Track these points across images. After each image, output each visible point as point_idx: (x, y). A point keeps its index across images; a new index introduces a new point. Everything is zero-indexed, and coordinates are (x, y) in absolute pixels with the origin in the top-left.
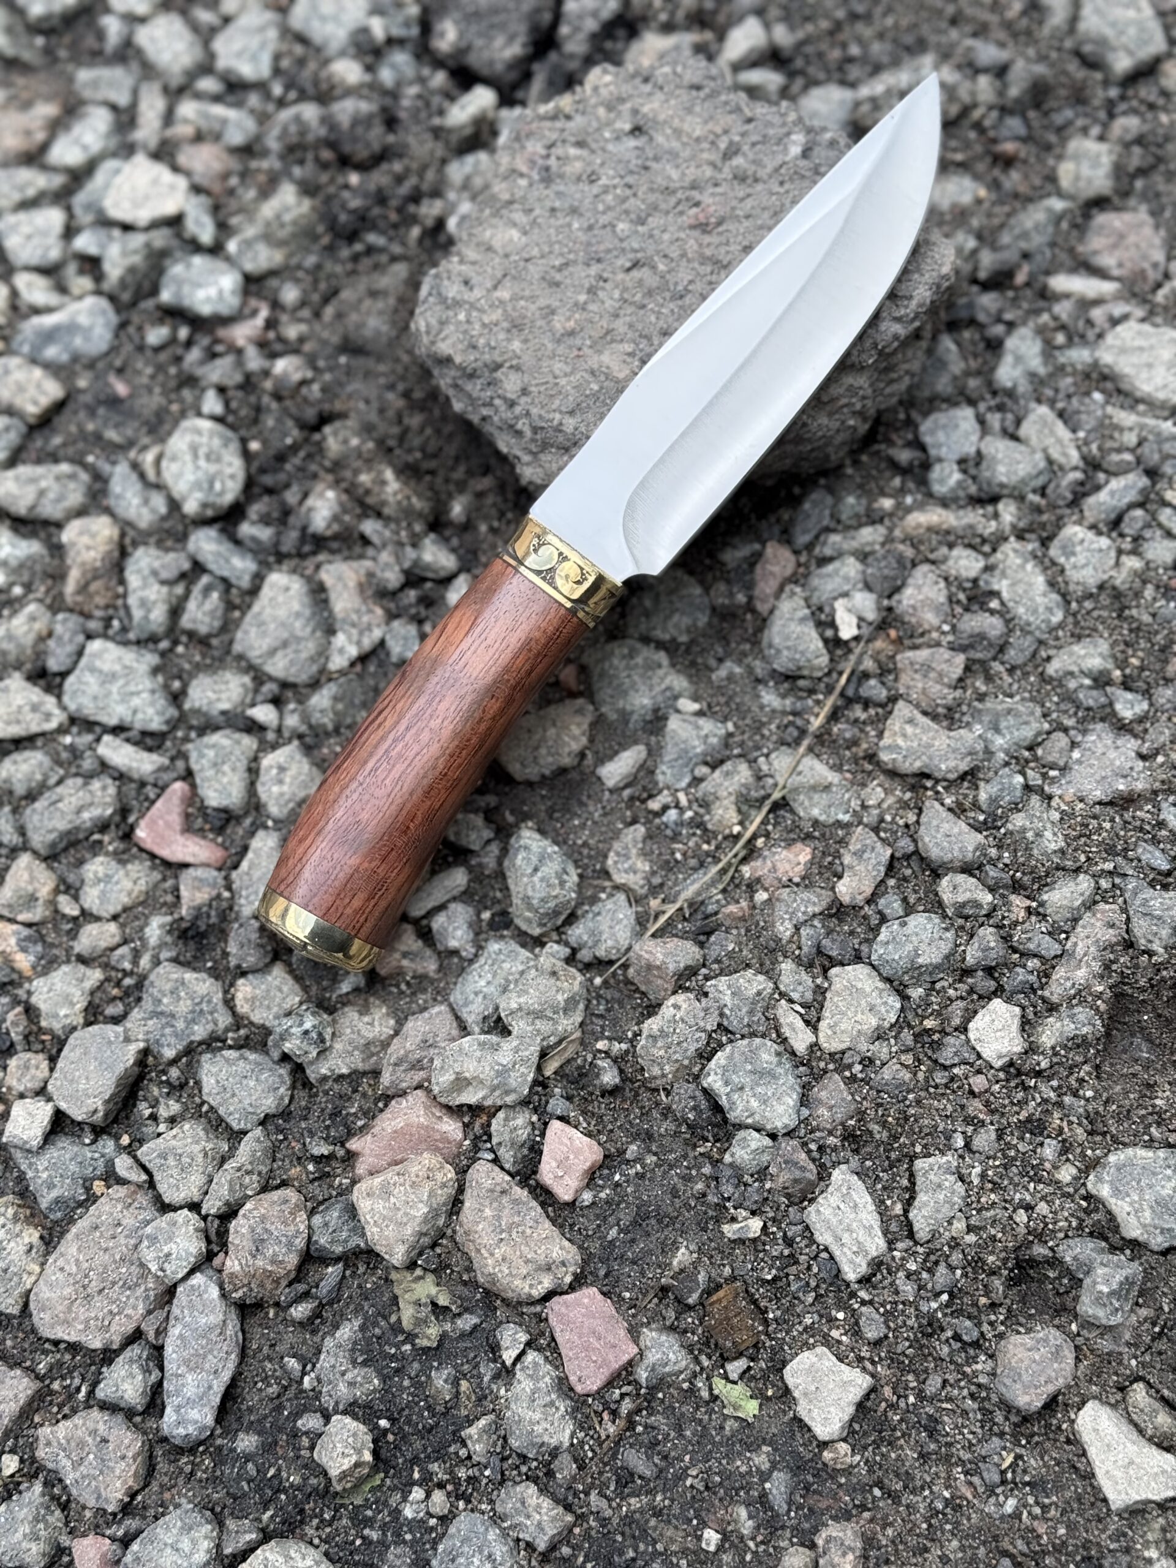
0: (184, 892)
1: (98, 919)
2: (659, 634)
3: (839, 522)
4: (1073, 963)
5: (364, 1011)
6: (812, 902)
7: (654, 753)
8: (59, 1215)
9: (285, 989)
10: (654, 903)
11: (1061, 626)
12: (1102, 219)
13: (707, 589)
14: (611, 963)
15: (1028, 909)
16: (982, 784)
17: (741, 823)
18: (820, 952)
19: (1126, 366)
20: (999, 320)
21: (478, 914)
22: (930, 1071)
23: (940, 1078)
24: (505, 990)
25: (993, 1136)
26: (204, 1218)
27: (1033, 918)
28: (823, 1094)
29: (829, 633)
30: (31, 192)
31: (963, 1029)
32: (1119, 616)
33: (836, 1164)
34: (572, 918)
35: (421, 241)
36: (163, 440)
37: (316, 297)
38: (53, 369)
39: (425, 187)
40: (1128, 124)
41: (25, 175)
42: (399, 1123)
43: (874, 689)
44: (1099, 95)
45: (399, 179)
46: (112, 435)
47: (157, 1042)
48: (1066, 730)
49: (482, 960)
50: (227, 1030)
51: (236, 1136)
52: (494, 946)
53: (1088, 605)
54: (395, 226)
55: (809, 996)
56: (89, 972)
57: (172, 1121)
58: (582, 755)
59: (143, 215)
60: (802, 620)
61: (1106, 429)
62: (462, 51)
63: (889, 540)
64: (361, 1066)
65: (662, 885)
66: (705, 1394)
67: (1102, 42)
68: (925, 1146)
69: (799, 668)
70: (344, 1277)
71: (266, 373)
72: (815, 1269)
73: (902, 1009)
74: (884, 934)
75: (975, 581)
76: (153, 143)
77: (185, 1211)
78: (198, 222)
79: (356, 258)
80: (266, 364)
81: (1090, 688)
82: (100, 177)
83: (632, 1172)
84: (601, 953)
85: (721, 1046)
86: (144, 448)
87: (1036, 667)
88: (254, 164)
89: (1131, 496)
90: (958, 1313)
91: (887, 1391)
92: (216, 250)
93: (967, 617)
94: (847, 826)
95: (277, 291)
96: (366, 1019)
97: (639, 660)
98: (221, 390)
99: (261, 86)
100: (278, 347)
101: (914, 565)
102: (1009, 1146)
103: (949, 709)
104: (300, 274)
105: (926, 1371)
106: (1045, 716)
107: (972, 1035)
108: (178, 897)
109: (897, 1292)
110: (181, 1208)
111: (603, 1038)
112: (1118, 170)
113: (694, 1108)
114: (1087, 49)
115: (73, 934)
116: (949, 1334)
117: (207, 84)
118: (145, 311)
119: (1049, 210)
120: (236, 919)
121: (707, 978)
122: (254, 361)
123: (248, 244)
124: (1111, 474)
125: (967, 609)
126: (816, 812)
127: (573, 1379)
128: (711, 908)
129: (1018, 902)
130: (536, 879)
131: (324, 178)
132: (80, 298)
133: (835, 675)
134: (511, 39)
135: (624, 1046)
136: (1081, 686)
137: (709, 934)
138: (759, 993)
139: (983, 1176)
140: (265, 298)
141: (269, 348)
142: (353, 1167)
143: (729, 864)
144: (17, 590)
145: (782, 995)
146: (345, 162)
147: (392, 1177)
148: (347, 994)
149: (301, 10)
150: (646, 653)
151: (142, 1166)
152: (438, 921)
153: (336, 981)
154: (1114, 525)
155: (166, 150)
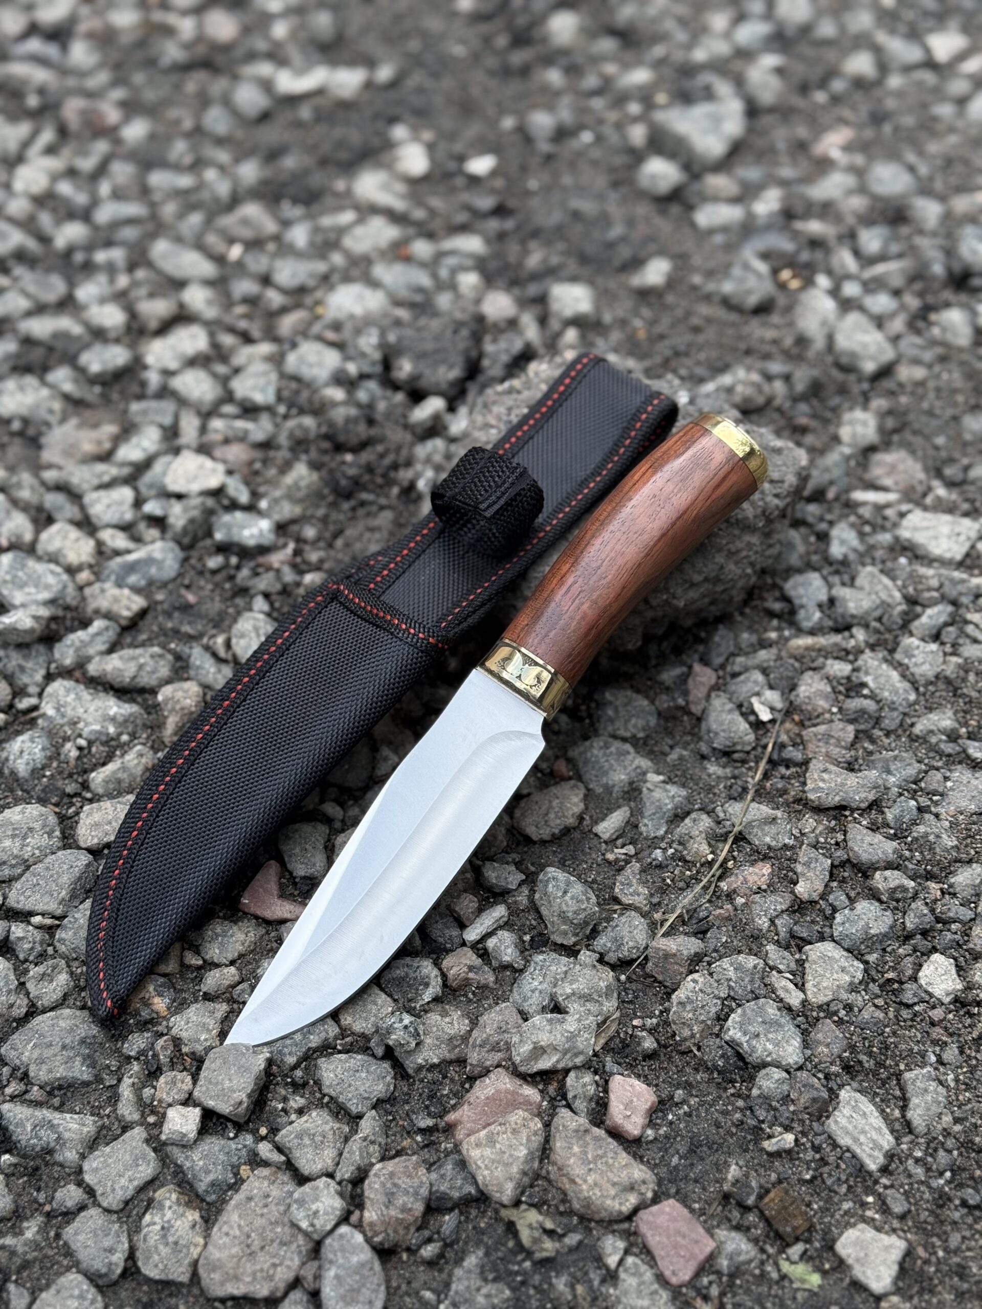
1: (217, 966)
2: (622, 733)
3: (741, 649)
5: (444, 1014)
6: (778, 902)
7: (636, 812)
8: (214, 1197)
9: (380, 1001)
10: (657, 916)
11: (916, 702)
13: (652, 702)
14: (631, 962)
15: (941, 890)
16: (886, 810)
17: (712, 853)
18: (793, 936)
19: (920, 538)
20: (822, 519)
21: (521, 938)
22: (897, 1011)
23: (906, 1014)
24: (556, 984)
25: (957, 1051)
26: (339, 1183)
27: (947, 896)
28: (820, 1036)
29: (752, 718)
30: (106, 479)
31: (914, 978)
32: (955, 695)
33: (841, 1086)
34: (595, 933)
35: (399, 496)
36: (228, 629)
37: (328, 535)
38: (137, 590)
39: (401, 460)
40: (879, 403)
41: (100, 467)
42: (490, 1091)
43: (791, 753)
44: (856, 389)
45: (382, 456)
46: (186, 629)
47: (280, 1052)
48: (937, 769)
49: (531, 969)
50: (336, 1038)
51: (355, 1119)
52: (539, 958)
53: (931, 688)
54: (381, 487)
55: (793, 966)
56: (218, 1006)
57: (300, 1112)
58: (581, 818)
59: (196, 487)
60: (730, 711)
61: (916, 579)
62: (415, 378)
63: (779, 658)
64: (449, 1056)
65: (659, 904)
66: (775, 1275)
67: (853, 355)
68: (907, 1065)
69: (734, 744)
70: (460, 1222)
71: (298, 584)
72: (843, 1166)
73: (866, 971)
74: (839, 918)
75: (848, 678)
76: (194, 444)
77: (324, 1179)
78: (236, 489)
79: (353, 509)
80: (297, 578)
81: (946, 742)
82: (158, 467)
83: (681, 1112)
84: (624, 953)
85: (732, 1010)
86: (214, 636)
87: (905, 731)
88: (272, 453)
89: (943, 619)
90: (961, 1186)
91: (921, 1252)
92: (251, 508)
93: (849, 701)
94: (792, 848)
95: (299, 533)
96: (447, 1020)
97: (613, 749)
98: (267, 596)
99: (269, 409)
100: (304, 567)
101: (802, 673)
102: (969, 1057)
103: (849, 763)
104: (314, 521)
105: (945, 1233)
106: (919, 762)
107: (923, 982)
109: (910, 1176)
110: (319, 1177)
111: (636, 1017)
112: (881, 430)
113: (722, 1056)
114: (844, 360)
115: (199, 980)
116: (957, 1202)
117: (229, 409)
118: (205, 548)
119: (842, 454)
121: (710, 963)
122: (289, 576)
123: (275, 502)
124: (925, 606)
125: (848, 696)
126: (768, 839)
127: (667, 1273)
128: (702, 914)
129: (933, 886)
130: (567, 898)
131: (326, 459)
132: (153, 542)
133: (760, 750)
134: (451, 367)
135: (655, 1021)
136: (941, 740)
137: (705, 932)
138: (755, 967)
139: (957, 1080)
140: (291, 537)
141: (299, 569)
142: (453, 1136)
143: (710, 882)
144: (125, 738)
145: (772, 968)
146: (339, 448)
147: (495, 1128)
148: (428, 1003)
149: (292, 360)
150: (616, 745)
151: (280, 1149)
152: (491, 943)
153: (418, 994)
154: (936, 637)
155: (204, 449)
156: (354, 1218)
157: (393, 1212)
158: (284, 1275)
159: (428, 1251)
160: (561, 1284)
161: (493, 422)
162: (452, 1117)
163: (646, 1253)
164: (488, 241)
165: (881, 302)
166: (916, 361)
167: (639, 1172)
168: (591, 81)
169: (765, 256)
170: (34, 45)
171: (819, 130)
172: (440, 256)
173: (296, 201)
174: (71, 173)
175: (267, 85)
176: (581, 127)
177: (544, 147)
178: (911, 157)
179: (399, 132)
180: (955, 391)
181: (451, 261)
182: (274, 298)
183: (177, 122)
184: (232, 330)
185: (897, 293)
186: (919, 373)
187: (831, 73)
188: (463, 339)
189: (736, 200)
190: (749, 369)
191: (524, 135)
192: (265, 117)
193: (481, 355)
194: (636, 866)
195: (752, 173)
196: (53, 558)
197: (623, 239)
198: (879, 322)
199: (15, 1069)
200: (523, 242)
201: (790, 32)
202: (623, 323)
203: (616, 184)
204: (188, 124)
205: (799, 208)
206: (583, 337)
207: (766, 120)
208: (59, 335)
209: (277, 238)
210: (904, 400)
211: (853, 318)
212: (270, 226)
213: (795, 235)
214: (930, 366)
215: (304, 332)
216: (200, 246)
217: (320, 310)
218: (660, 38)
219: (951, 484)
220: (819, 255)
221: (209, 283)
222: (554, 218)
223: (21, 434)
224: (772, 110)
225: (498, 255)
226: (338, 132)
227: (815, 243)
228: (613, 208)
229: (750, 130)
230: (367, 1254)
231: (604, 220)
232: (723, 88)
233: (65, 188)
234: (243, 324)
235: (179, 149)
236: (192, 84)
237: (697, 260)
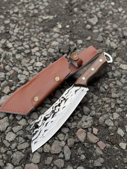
3: (103, 81)
5: (74, 123)
6: (110, 109)
7: (93, 100)
8: (51, 143)
10: (96, 111)
11: (123, 86)
12: (116, 58)
13: (93, 87)
14: (94, 116)
16: (121, 98)
17: (102, 104)
18: (111, 112)
19: (122, 67)
20: (111, 66)
21: (81, 114)
23: (125, 120)
24: (86, 119)
26: (65, 141)
28: (115, 123)
29: (105, 88)
31: (125, 116)
33: (118, 128)
34: (89, 113)
40: (116, 52)
41: (28, 64)
42: (80, 130)
43: (110, 92)
44: (113, 50)
51: (65, 134)
52: (84, 116)
53: (124, 84)
55: (112, 115)
58: (87, 101)
59: (39, 66)
60: (102, 88)
61: (122, 72)
62: (63, 52)
63: (107, 82)
64: (75, 127)
65: (96, 109)
66: (113, 148)
67: (113, 47)
68: (125, 125)
69: (103, 91)
70: (78, 145)
72: (119, 136)
73: (120, 115)
74: (116, 110)
75: (115, 83)
78: (44, 66)
82: (35, 64)
83: (101, 132)
85: (105, 120)
87: (122, 89)
88: (48, 61)
89: (125, 76)
94: (110, 103)
99: (47, 56)
101: (110, 83)
103: (116, 93)
106: (124, 92)
110: (62, 141)
111: (95, 122)
112: (117, 55)
113: (105, 125)
114: (112, 47)
117: (42, 56)
121: (103, 115)
124: (123, 75)
125: (115, 85)
126: (108, 102)
127: (101, 149)
128: (101, 110)
132: (35, 72)
134: (67, 50)
135: (97, 122)
137: (102, 112)
138: (108, 116)
142: (76, 136)
143: (102, 107)
145: (110, 116)
147: (81, 134)
149: (49, 50)
151: (58, 138)
152: (78, 115)
153: (71, 121)
154: (125, 78)
155: (40, 61)
156: (67, 145)
157: (71, 144)
158: (60, 151)
159: (75, 148)
160: (90, 150)
162: (76, 134)
163: (99, 146)
164: (69, 35)
165: (115, 40)
166: (120, 47)
167: (97, 138)
168: (79, 16)
169: (102, 36)
170: (14, 15)
171: (106, 20)
172: (64, 37)
173: (47, 32)
174: (21, 30)
175: (42, 18)
176: (79, 21)
177: (75, 24)
178: (117, 23)
179: (58, 23)
180: (124, 50)
181: (65, 38)
182: (46, 43)
183: (32, 23)
184: (41, 47)
185: (117, 39)
186: (120, 48)
187: (107, 14)
188: (68, 47)
189: (98, 29)
190: (101, 49)
191: (72, 22)
192: (42, 22)
193: (70, 49)
194: (93, 105)
195: (99, 26)
196: (24, 75)
197: (85, 34)
198: (115, 43)
199: (28, 131)
200: (73, 35)
201: (102, 9)
202: (86, 44)
203: (83, 28)
204: (33, 23)
205: (105, 30)
206: (81, 46)
207: (100, 20)
208: (22, 49)
209: (45, 36)
210: (119, 52)
211: (112, 42)
212: (44, 35)
213: (105, 33)
214: (121, 48)
215: (49, 47)
216: (36, 38)
217: (51, 45)
218: (87, 10)
219: (125, 61)
220: (108, 35)
221: (38, 42)
222: (77, 32)
223: (19, 61)
224: (101, 18)
225: (71, 37)
226: (51, 23)
227: (107, 34)
228: (83, 30)
229: (99, 21)
230: (69, 148)
231: (83, 32)
232: (95, 16)
233: (20, 32)
234: (42, 47)
235: (33, 26)
236: (33, 18)
237: (94, 36)
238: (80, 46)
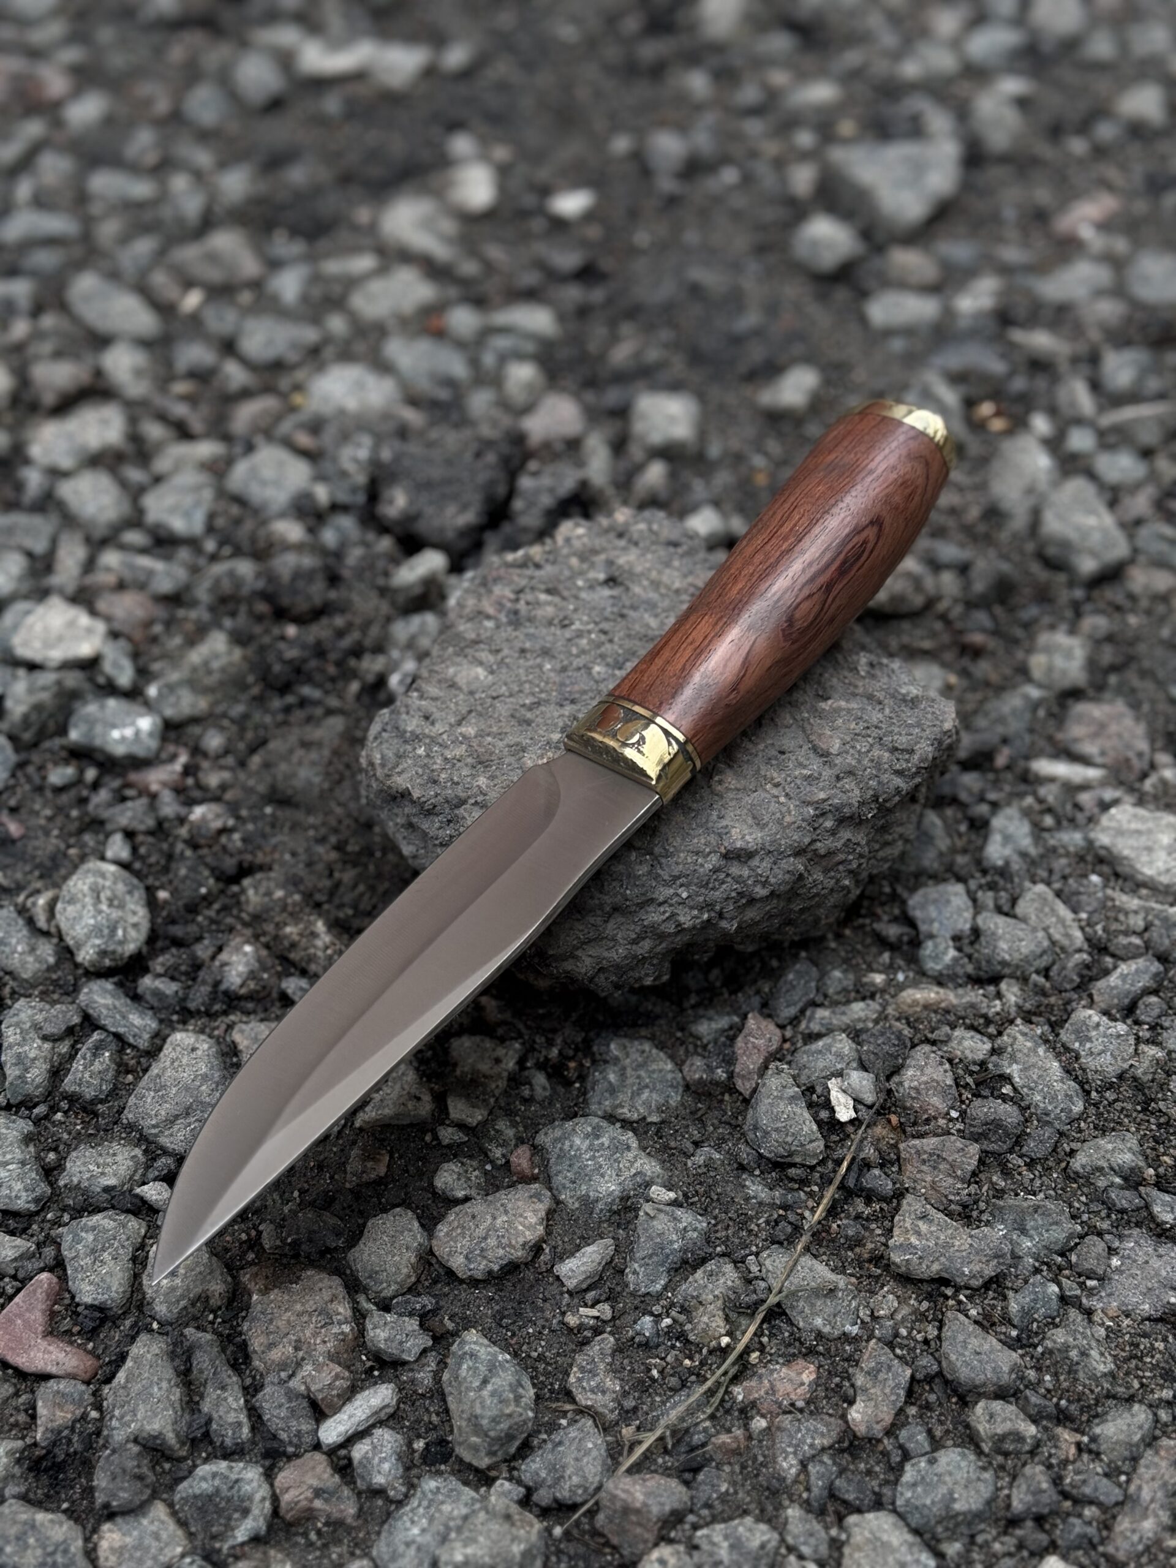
0: (42, 1410)
2: (625, 1112)
3: (826, 996)
4: (1138, 1511)
6: (819, 1433)
7: (624, 1249)
9: (164, 1535)
10: (627, 1432)
11: (1083, 1116)
12: (1081, 708)
13: (679, 1065)
14: (574, 1507)
15: (1078, 1445)
16: (1011, 1294)
17: (729, 1334)
18: (832, 1494)
19: (1125, 847)
20: (982, 799)
21: (409, 1444)
24: (444, 1539)
27: (1085, 1457)
29: (824, 1114)
32: (1144, 1110)
34: (526, 1449)
35: (358, 697)
36: (57, 886)
37: (241, 746)
39: (368, 642)
40: (1096, 622)
43: (876, 1179)
44: (1064, 596)
45: (340, 634)
48: (1100, 1234)
49: (414, 1502)
52: (430, 1484)
53: (1110, 1095)
54: (333, 680)
55: (824, 1550)
58: (537, 1250)
59: (57, 655)
60: (792, 1099)
61: (1110, 911)
62: (410, 518)
63: (882, 1017)
65: (635, 1409)
67: (1066, 545)
69: (791, 1154)
71: (182, 820)
74: (909, 1474)
75: (983, 1064)
76: (71, 588)
78: (116, 665)
79: (287, 709)
80: (183, 811)
81: (1122, 1188)
84: (564, 1493)
86: (35, 892)
87: (1060, 1161)
88: (181, 613)
89: (1144, 981)
92: (134, 694)
93: (977, 1102)
94: (854, 1340)
95: (199, 738)
97: (605, 1140)
98: (129, 834)
99: (193, 543)
100: (196, 794)
101: (914, 1046)
103: (965, 1206)
104: (226, 723)
106: (1074, 1217)
108: (34, 1417)
112: (1092, 664)
114: (1051, 551)
117: (134, 537)
118: (51, 751)
119: (1026, 697)
120: (105, 1447)
121: (695, 1527)
122: (169, 807)
123: (171, 688)
124: (1119, 958)
125: (977, 1095)
126: (818, 1322)
128: (698, 1438)
129: (1066, 1436)
130: (485, 1393)
131: (258, 629)
133: (830, 1165)
134: (464, 507)
136: (1112, 1185)
137: (696, 1470)
138: (763, 1546)
140: (186, 745)
141: (186, 795)
143: (718, 1384)
145: (791, 1549)
146: (281, 614)
148: (243, 1544)
149: (239, 474)
150: (611, 1134)
152: (359, 1451)
153: (229, 1528)
154: (1129, 1011)
155: (82, 597)
161: (491, 611)
164: (561, 318)
165: (1121, 466)
166: (1162, 563)
168: (749, 94)
169: (959, 379)
172: (488, 332)
173: (295, 232)
175: (285, 60)
176: (725, 160)
177: (667, 184)
179: (462, 145)
181: (501, 343)
182: (235, 374)
183: (148, 102)
184: (162, 417)
185: (1147, 453)
186: (1162, 581)
187: (1100, 112)
188: (488, 468)
189: (933, 289)
191: (641, 164)
192: (275, 105)
193: (511, 493)
194: (608, 1341)
195: (960, 250)
197: (757, 333)
198: (1113, 496)
200: (613, 324)
201: (1047, 47)
202: (738, 459)
203: (761, 250)
204: (162, 106)
205: (1021, 312)
206: (673, 475)
207: (994, 173)
209: (256, 285)
210: (1133, 620)
211: (1077, 486)
212: (249, 266)
213: (1009, 349)
215: (267, 431)
216: (141, 287)
217: (297, 399)
218: (856, 38)
220: (1041, 383)
221: (144, 343)
222: (665, 290)
224: (1005, 159)
225: (575, 339)
226: (372, 137)
227: (1039, 365)
228: (751, 282)
229: (966, 186)
231: (735, 300)
232: (939, 121)
234: (180, 410)
235: (142, 141)
236: (180, 49)
237: (860, 375)
238: (655, 474)
